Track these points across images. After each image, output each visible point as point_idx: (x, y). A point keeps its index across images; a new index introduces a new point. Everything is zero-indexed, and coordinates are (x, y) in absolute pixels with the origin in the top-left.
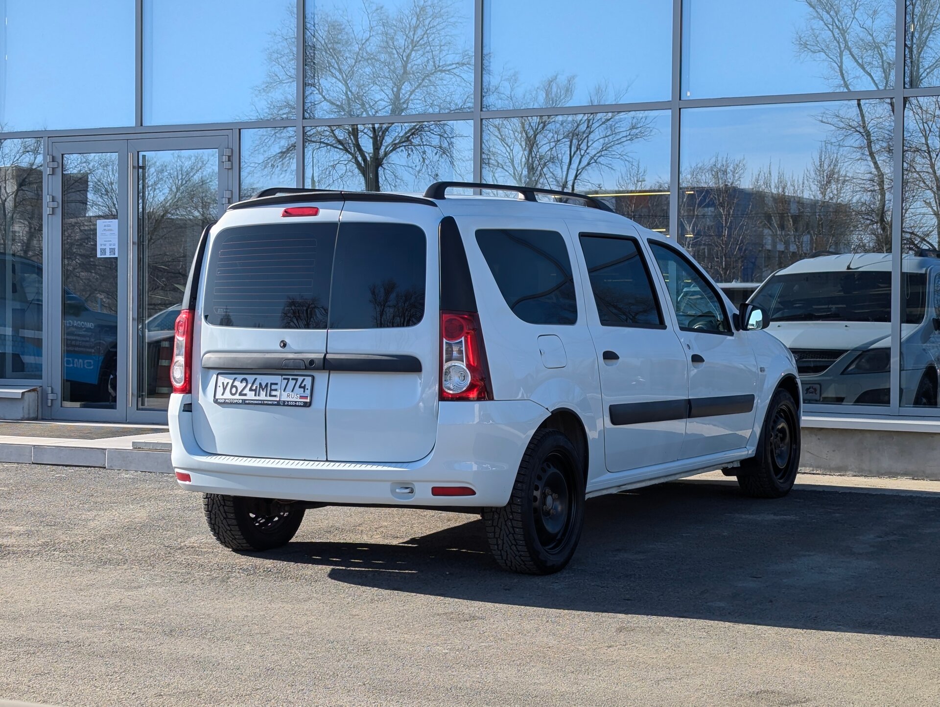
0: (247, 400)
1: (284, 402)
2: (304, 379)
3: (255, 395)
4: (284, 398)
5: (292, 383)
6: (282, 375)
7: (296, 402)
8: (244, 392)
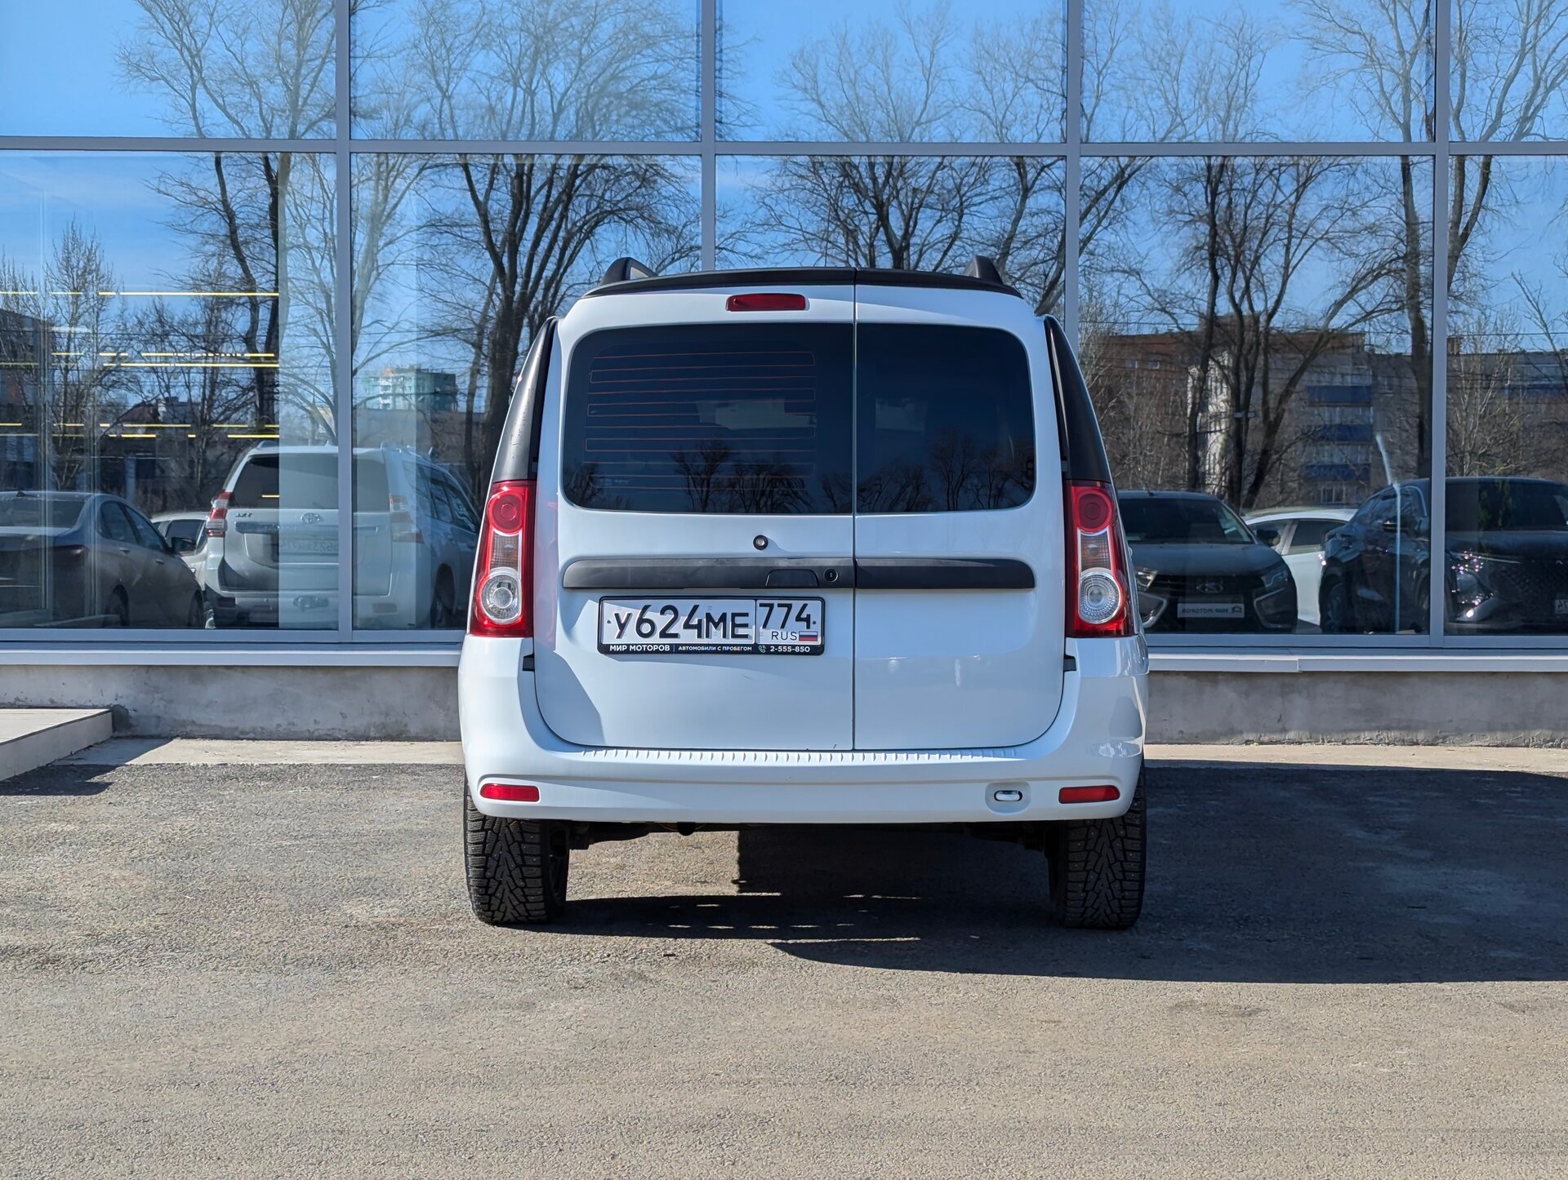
0: (682, 645)
1: (768, 647)
2: (805, 606)
3: (699, 636)
4: (766, 638)
5: (779, 613)
6: (756, 598)
7: (793, 646)
8: (672, 631)
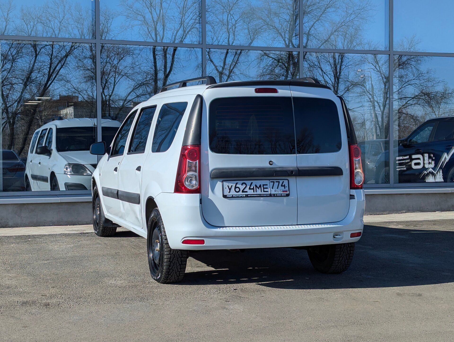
0: (249, 195)
1: (274, 194)
2: (283, 182)
3: (254, 192)
4: (273, 192)
5: (276, 184)
7: (281, 194)
